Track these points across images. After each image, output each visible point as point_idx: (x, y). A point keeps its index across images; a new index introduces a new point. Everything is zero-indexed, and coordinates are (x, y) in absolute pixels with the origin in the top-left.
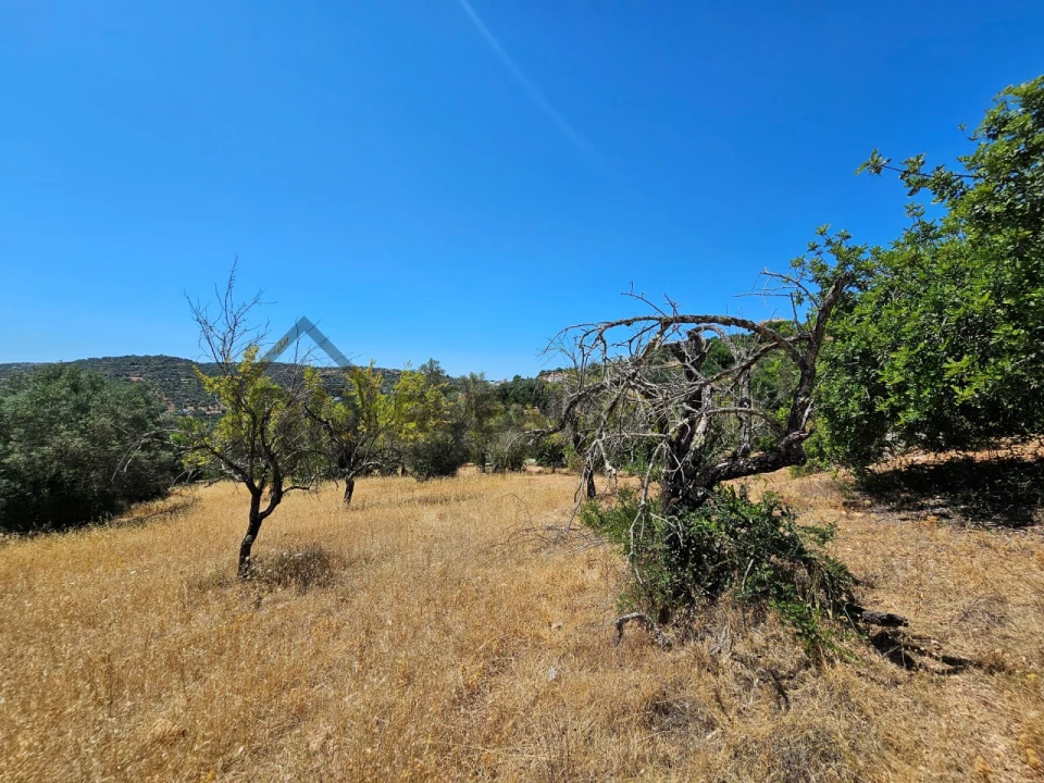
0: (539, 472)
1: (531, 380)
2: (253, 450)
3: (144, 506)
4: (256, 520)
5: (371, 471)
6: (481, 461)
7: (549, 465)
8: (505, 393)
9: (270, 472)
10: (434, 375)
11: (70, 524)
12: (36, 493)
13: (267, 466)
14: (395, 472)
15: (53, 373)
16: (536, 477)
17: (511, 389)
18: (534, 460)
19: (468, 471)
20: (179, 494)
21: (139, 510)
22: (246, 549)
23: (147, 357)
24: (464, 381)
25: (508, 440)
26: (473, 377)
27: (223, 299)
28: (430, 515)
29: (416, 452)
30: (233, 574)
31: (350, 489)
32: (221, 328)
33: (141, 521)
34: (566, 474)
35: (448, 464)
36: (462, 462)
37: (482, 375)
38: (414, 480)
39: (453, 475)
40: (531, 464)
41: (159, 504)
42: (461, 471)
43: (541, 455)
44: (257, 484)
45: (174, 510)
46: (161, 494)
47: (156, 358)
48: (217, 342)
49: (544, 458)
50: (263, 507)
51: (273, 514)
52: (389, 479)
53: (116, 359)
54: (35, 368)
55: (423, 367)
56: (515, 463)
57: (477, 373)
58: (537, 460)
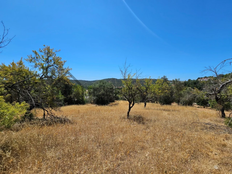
0: (198, 107)
1: (195, 80)
2: (129, 95)
3: (111, 103)
4: (130, 108)
5: (149, 101)
6: (178, 102)
7: (202, 105)
8: (186, 84)
9: (132, 99)
10: (165, 80)
11: (103, 104)
12: (100, 99)
13: (132, 98)
14: (155, 103)
15: (101, 81)
16: (198, 108)
17: (187, 83)
18: (196, 103)
19: (174, 104)
20: (117, 102)
21: (111, 104)
22: (128, 113)
23: (111, 78)
24: (174, 81)
25: (187, 97)
26: (176, 80)
27: (124, 66)
28: (165, 113)
29: (160, 98)
30: (126, 117)
31: (145, 105)
32: (124, 72)
33: (112, 106)
34: (210, 109)
35: (169, 102)
36: (172, 102)
37: (179, 79)
38: (160, 105)
39: (170, 105)
40: (195, 104)
41: (113, 103)
42: (172, 104)
43: (199, 102)
44: (130, 101)
45: (116, 104)
46: (114, 101)
47: (112, 78)
48: (123, 74)
49: (200, 103)
50: (131, 105)
51: (133, 107)
52: (153, 104)
53: (107, 79)
54: (98, 81)
55: (162, 78)
56: (189, 103)
57: (177, 79)
58: (197, 104)
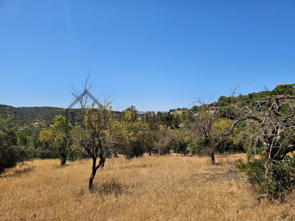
4: (95, 169)
6: (149, 151)
42: (144, 155)
44: (95, 156)
45: (25, 171)
49: (177, 149)
55: (129, 109)
58: (173, 150)
